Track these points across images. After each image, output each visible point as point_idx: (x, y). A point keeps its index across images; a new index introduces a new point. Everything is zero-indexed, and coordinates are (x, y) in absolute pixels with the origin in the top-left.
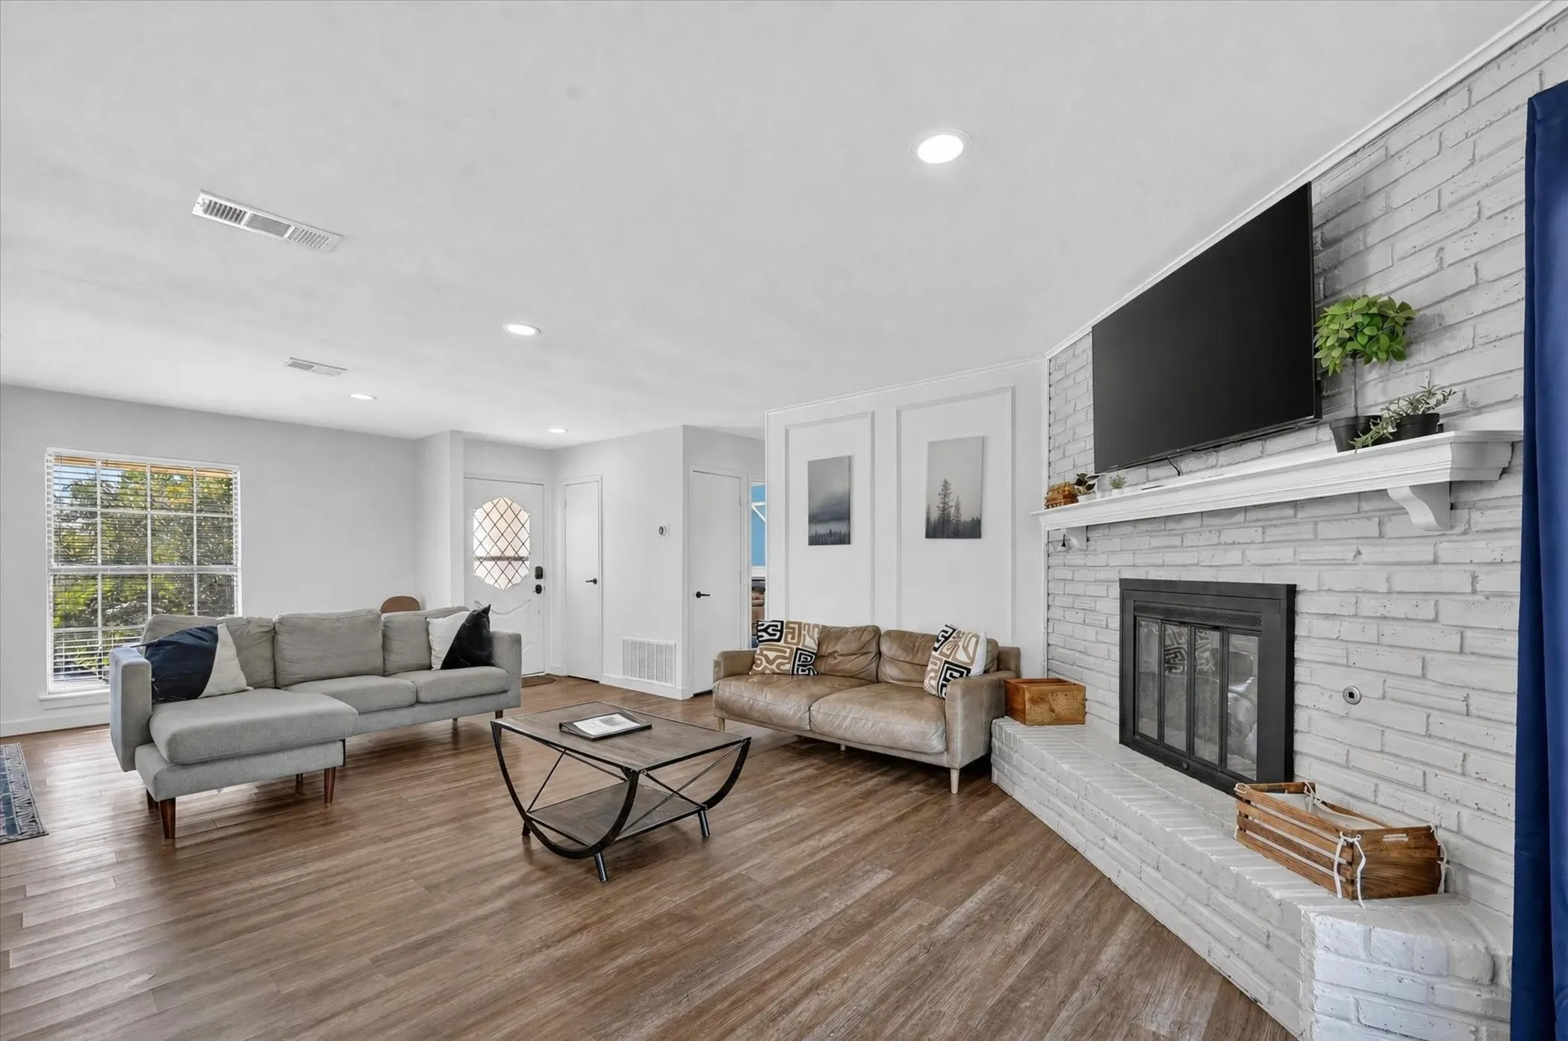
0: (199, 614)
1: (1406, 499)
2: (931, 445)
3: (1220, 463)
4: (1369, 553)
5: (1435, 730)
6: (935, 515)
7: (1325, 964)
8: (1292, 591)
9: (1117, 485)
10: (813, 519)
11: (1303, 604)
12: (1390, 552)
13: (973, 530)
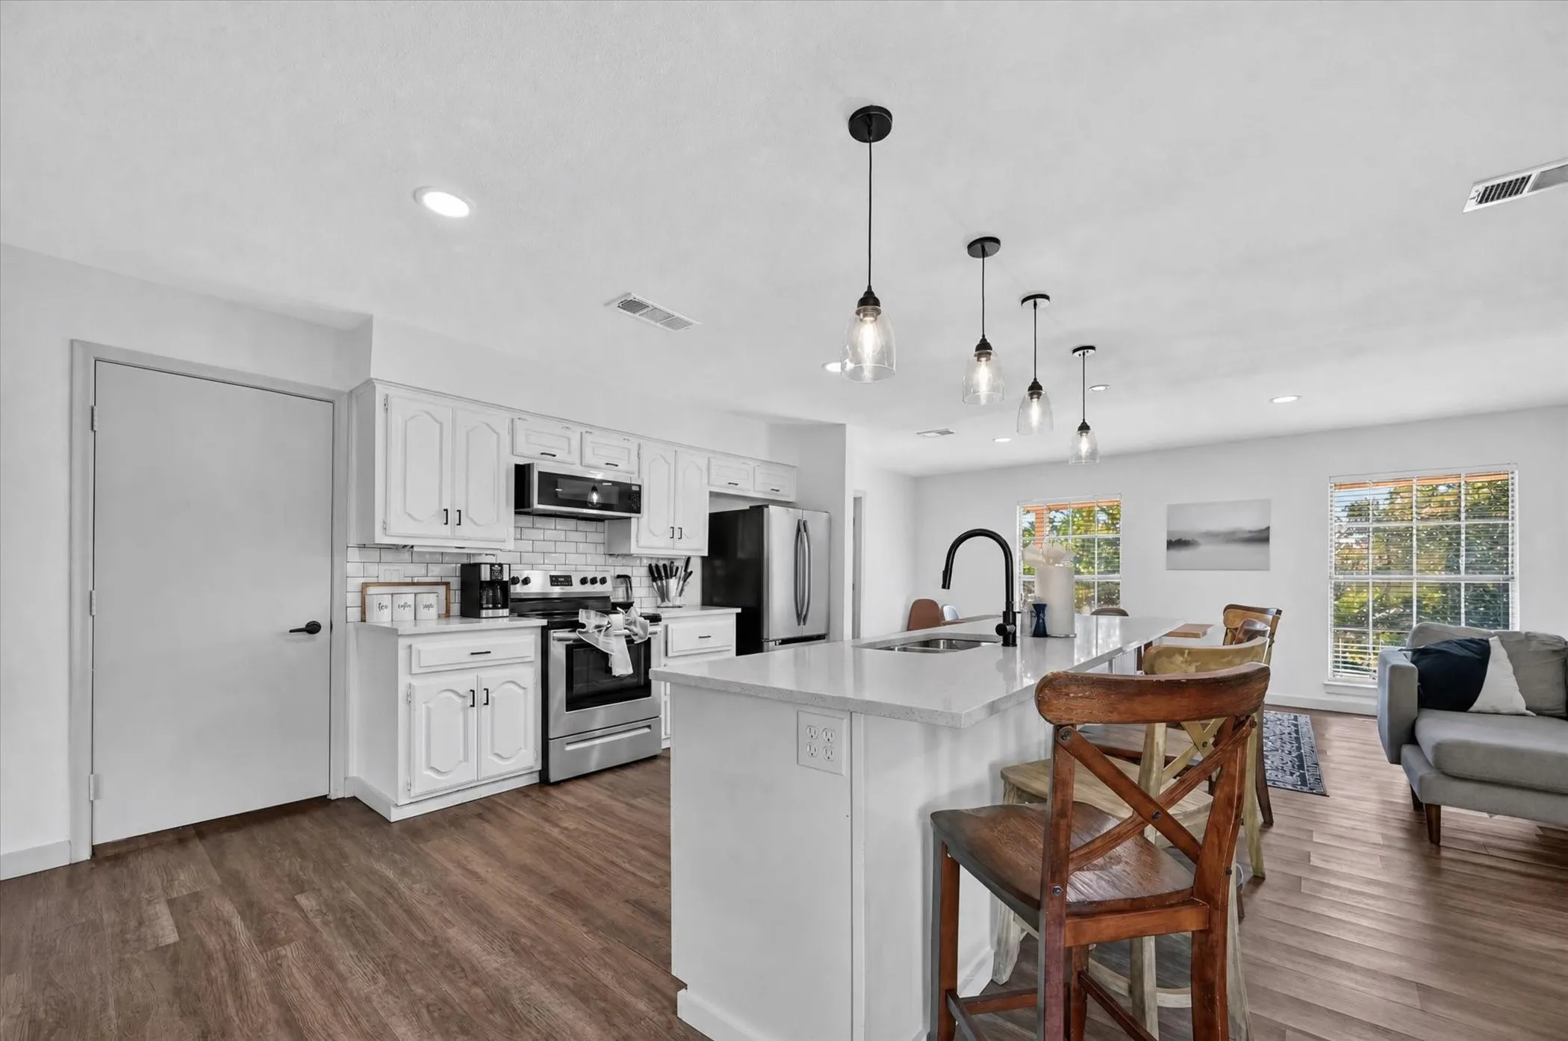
0: (1466, 624)
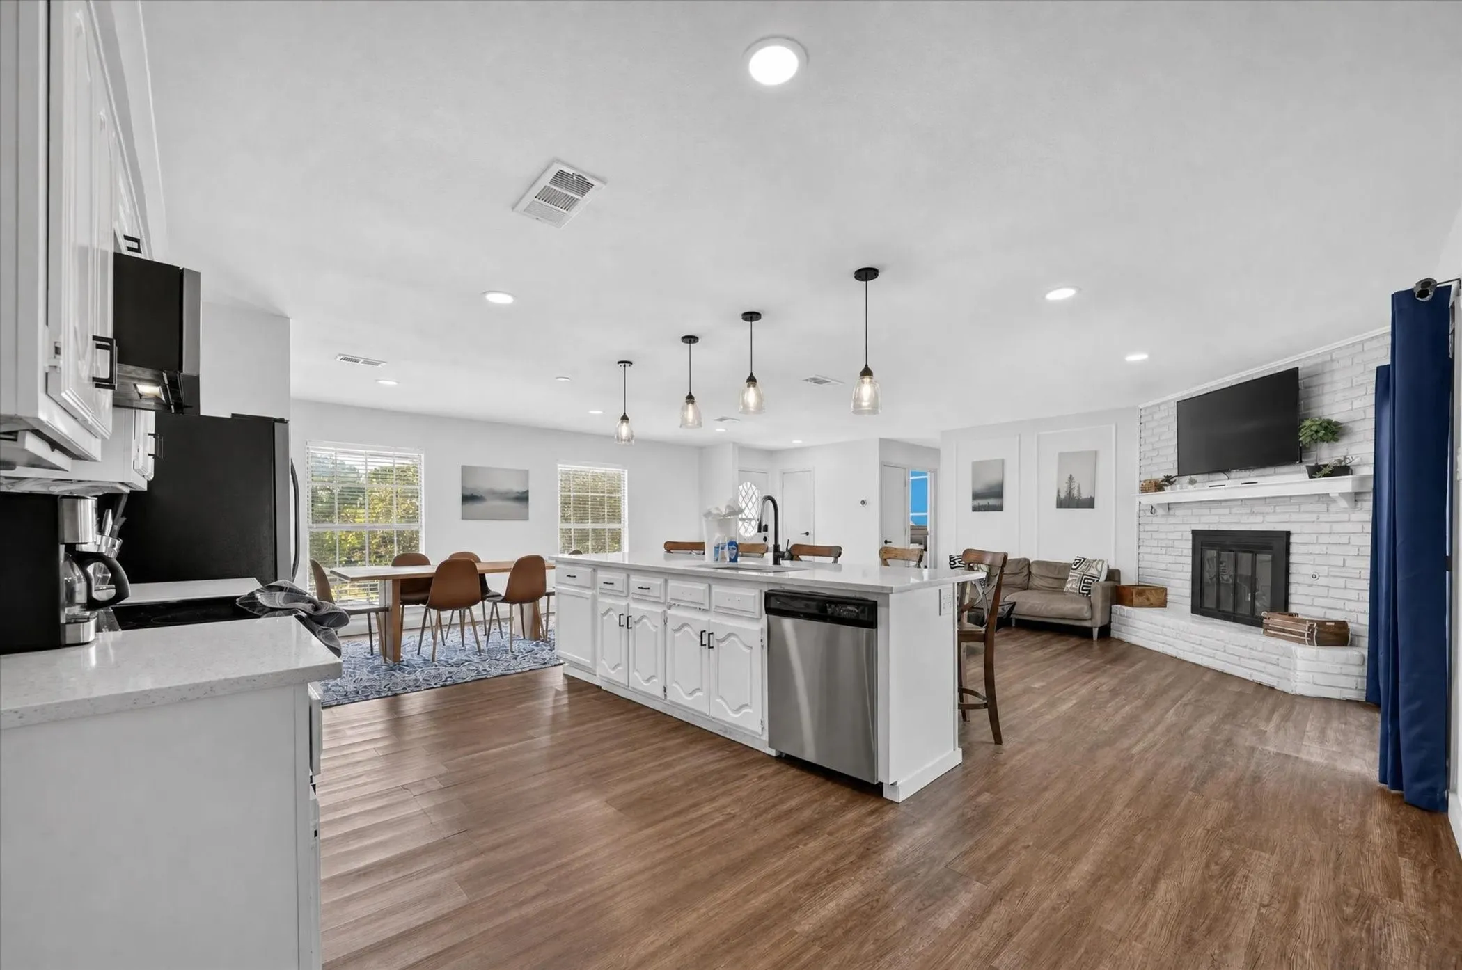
1: (1337, 497)
2: (1061, 455)
3: (1252, 475)
4: (1323, 517)
5: (1348, 586)
6: (1063, 495)
7: (1300, 664)
8: (1288, 534)
9: (1192, 482)
10: (976, 496)
11: (1293, 539)
12: (1332, 517)
13: (1090, 504)
